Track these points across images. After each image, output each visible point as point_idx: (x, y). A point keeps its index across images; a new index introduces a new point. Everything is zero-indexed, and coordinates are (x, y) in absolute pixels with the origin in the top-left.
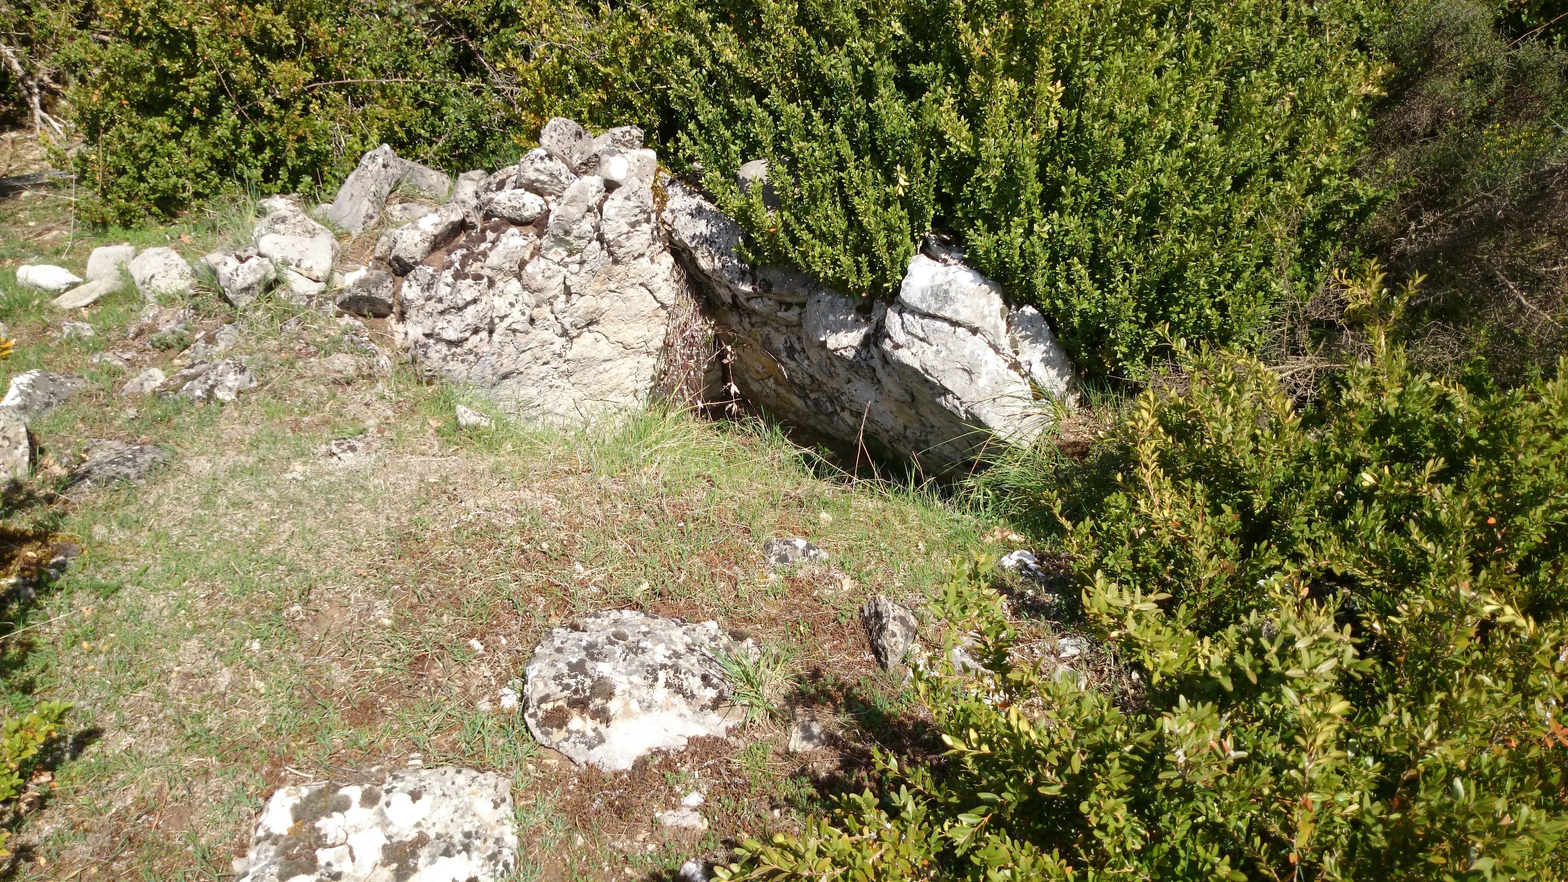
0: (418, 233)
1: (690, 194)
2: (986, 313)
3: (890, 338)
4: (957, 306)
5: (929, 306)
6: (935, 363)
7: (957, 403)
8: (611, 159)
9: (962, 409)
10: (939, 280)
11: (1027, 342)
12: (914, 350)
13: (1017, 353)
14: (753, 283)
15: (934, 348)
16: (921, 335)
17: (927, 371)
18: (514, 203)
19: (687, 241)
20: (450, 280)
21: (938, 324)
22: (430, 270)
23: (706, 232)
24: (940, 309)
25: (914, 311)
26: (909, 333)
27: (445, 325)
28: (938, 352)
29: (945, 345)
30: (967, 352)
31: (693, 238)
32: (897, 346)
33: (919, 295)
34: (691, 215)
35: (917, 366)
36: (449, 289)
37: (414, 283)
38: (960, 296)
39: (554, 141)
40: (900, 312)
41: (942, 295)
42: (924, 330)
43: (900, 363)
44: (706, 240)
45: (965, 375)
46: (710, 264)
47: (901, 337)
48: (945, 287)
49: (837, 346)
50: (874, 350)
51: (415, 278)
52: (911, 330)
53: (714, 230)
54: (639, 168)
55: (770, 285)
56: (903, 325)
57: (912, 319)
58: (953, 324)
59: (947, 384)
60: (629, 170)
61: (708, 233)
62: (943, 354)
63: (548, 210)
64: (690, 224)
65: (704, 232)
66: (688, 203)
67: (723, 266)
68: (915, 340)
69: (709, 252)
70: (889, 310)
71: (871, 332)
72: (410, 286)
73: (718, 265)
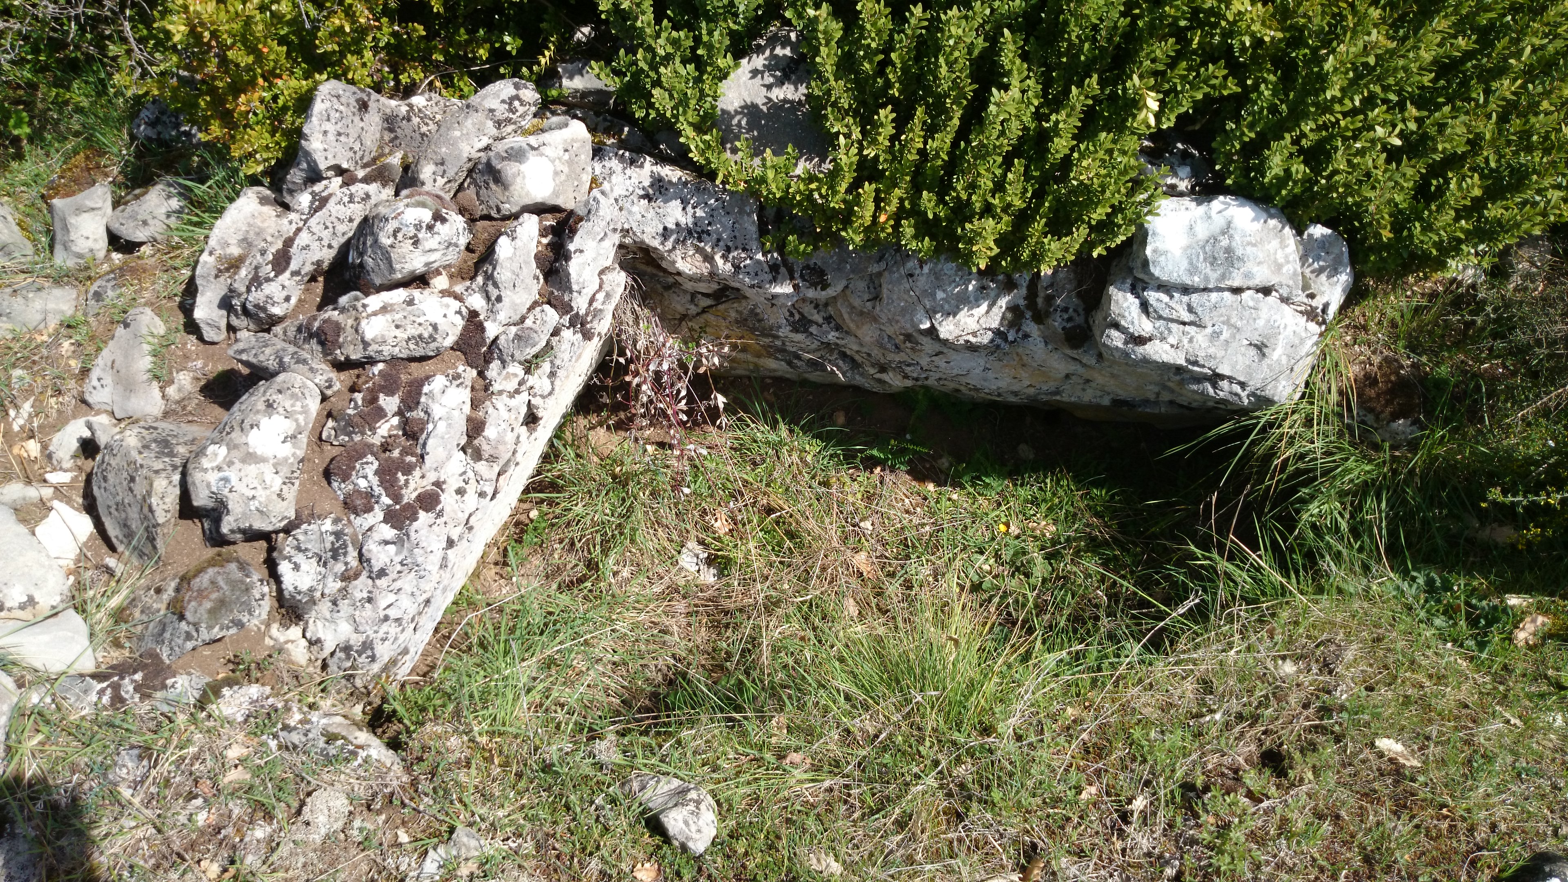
0: (267, 469)
1: (632, 162)
2: (1281, 260)
3: (1116, 326)
4: (1249, 266)
5: (1207, 279)
6: (1212, 351)
7: (1237, 388)
8: (523, 167)
9: (1244, 394)
10: (1202, 232)
11: (1323, 277)
12: (1172, 340)
13: (1312, 296)
14: (792, 278)
15: (1209, 330)
16: (1186, 316)
17: (1195, 363)
18: (413, 331)
19: (656, 243)
20: (388, 532)
21: (1214, 296)
22: (328, 525)
23: (686, 220)
24: (1223, 277)
25: (1165, 287)
26: (1160, 317)
27: (391, 598)
28: (1216, 335)
29: (1227, 323)
30: (1261, 323)
31: (666, 233)
32: (1140, 341)
33: (1185, 264)
34: (647, 197)
35: (1182, 362)
36: (392, 548)
37: (299, 558)
38: (1249, 249)
39: (331, 137)
40: (1133, 290)
41: (1222, 256)
42: (1190, 309)
43: (1146, 361)
44: (690, 232)
45: (1253, 352)
46: (704, 269)
47: (1144, 326)
48: (1225, 242)
49: (957, 332)
50: (1031, 327)
51: (299, 549)
52: (1165, 313)
53: (700, 213)
54: (570, 163)
55: (822, 273)
56: (1145, 307)
57: (1165, 298)
58: (1237, 291)
59: (1224, 370)
60: (556, 173)
61: (690, 221)
62: (1226, 335)
63: (474, 314)
64: (651, 214)
65: (683, 221)
66: (635, 180)
67: (737, 267)
68: (1174, 326)
69: (698, 250)
70: (1112, 290)
71: (1022, 302)
72: (297, 567)
73: (723, 266)
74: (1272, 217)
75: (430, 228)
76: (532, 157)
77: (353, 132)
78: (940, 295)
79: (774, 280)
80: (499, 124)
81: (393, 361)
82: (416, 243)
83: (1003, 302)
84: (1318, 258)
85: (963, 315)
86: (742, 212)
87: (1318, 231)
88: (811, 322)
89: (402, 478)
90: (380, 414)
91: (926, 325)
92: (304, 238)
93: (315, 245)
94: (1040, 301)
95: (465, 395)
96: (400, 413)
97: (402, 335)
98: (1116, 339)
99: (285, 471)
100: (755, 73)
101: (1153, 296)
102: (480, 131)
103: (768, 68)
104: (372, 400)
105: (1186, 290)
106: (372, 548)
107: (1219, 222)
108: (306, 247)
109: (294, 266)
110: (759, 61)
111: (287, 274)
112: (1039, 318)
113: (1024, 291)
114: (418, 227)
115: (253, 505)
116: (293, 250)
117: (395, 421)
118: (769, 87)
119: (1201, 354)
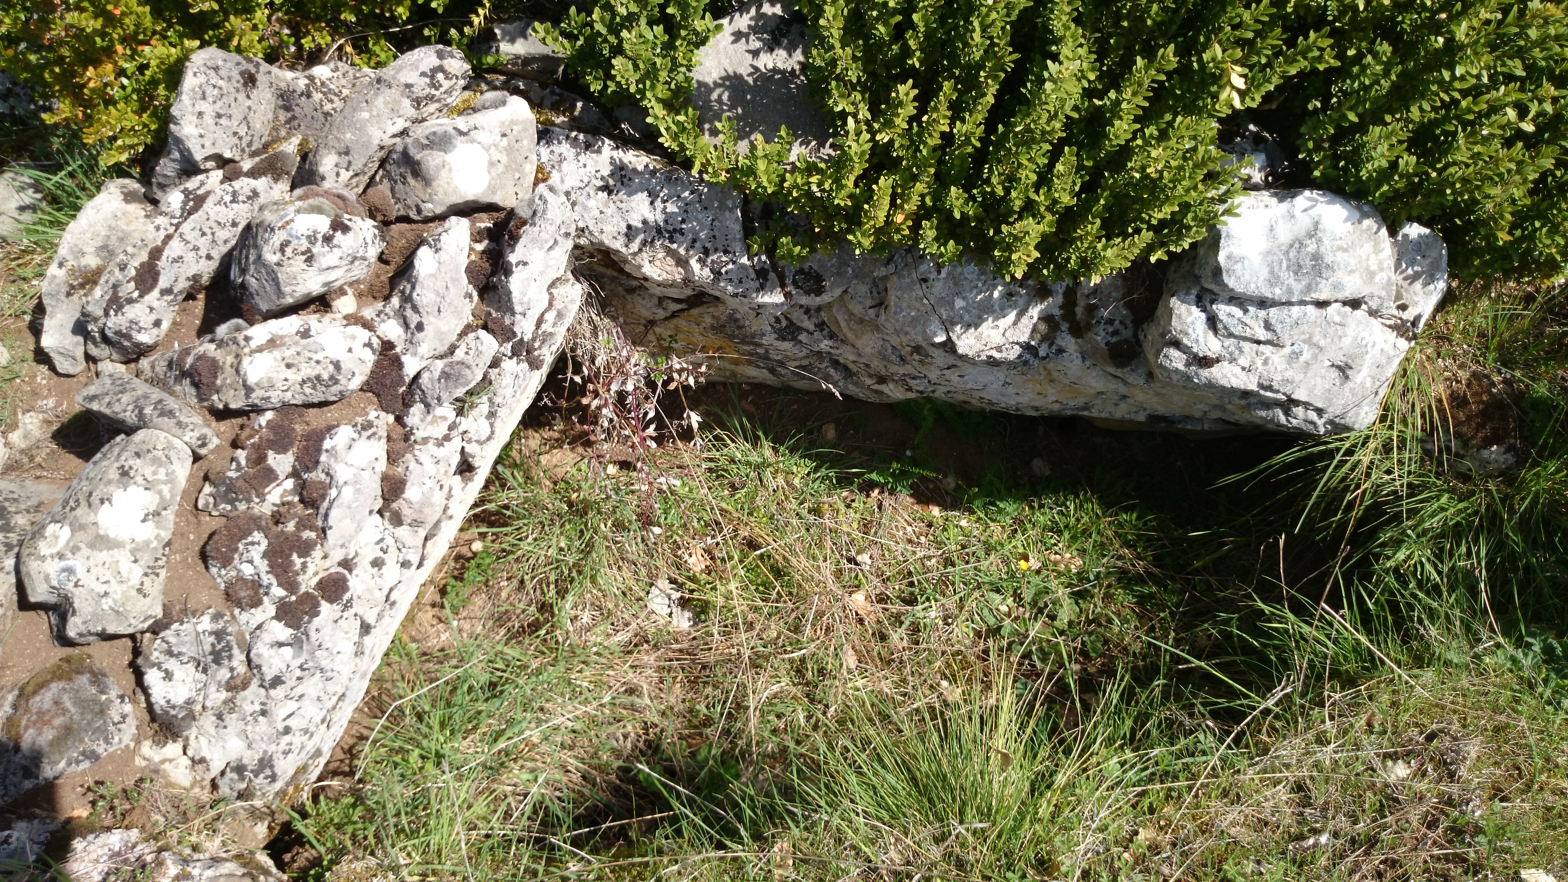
0: (123, 557)
1: (588, 146)
2: (1374, 268)
3: (1177, 344)
4: (1340, 275)
5: (1290, 291)
6: (1289, 374)
7: (1313, 416)
8: (449, 158)
9: (1320, 422)
10: (1285, 234)
11: (1418, 285)
12: (1243, 361)
13: (1403, 308)
14: (783, 286)
15: (1287, 350)
16: (1262, 335)
17: (1270, 388)
18: (308, 371)
19: (618, 245)
20: (281, 631)
21: (1296, 310)
22: (205, 623)
23: (655, 216)
24: (1309, 289)
25: (1238, 300)
26: (1231, 335)
27: (292, 706)
29: (1309, 341)
30: (1347, 341)
31: (630, 233)
32: (1205, 362)
33: (1264, 273)
34: (606, 188)
35: (1253, 387)
36: (287, 651)
37: (171, 664)
38: (1340, 255)
39: (209, 119)
40: (1200, 302)
41: (1308, 263)
42: (1268, 326)
43: (1211, 386)
44: (659, 231)
45: (1334, 374)
46: (678, 274)
47: (1210, 345)
48: (1312, 247)
49: (979, 347)
50: (1067, 341)
51: (170, 653)
52: (1237, 330)
53: (672, 208)
54: (509, 150)
55: (819, 279)
56: (1212, 322)
57: (1237, 312)
58: (1322, 304)
59: (1300, 395)
60: (492, 164)
61: (660, 218)
62: (1306, 355)
63: (387, 346)
64: (611, 210)
65: (651, 218)
66: (591, 169)
67: (717, 274)
68: (1246, 346)
69: (670, 252)
70: (1174, 302)
71: (1057, 312)
72: (168, 676)
73: (700, 272)
74: (1365, 215)
75: (328, 239)
76: (461, 146)
77: (237, 113)
78: (959, 303)
79: (762, 288)
80: (417, 103)
81: (285, 408)
82: (310, 259)
83: (1035, 312)
84: (1412, 263)
85: (987, 328)
86: (722, 207)
87: (1414, 230)
88: (800, 329)
89: (297, 560)
90: (270, 476)
91: (940, 338)
92: (175, 248)
93: (190, 257)
94: (1079, 311)
95: (378, 449)
96: (295, 474)
97: (294, 377)
98: (1176, 360)
99: (146, 559)
100: (738, 36)
101: (1222, 310)
102: (395, 111)
103: (754, 30)
104: (259, 459)
105: (1263, 303)
106: (262, 650)
107: (1304, 222)
108: (179, 260)
109: (163, 282)
110: (743, 21)
111: (156, 293)
112: (1077, 331)
113: (1060, 299)
114: (312, 239)
115: (106, 604)
116: (162, 263)
117: (290, 484)
118: (755, 53)
119: (1277, 378)
